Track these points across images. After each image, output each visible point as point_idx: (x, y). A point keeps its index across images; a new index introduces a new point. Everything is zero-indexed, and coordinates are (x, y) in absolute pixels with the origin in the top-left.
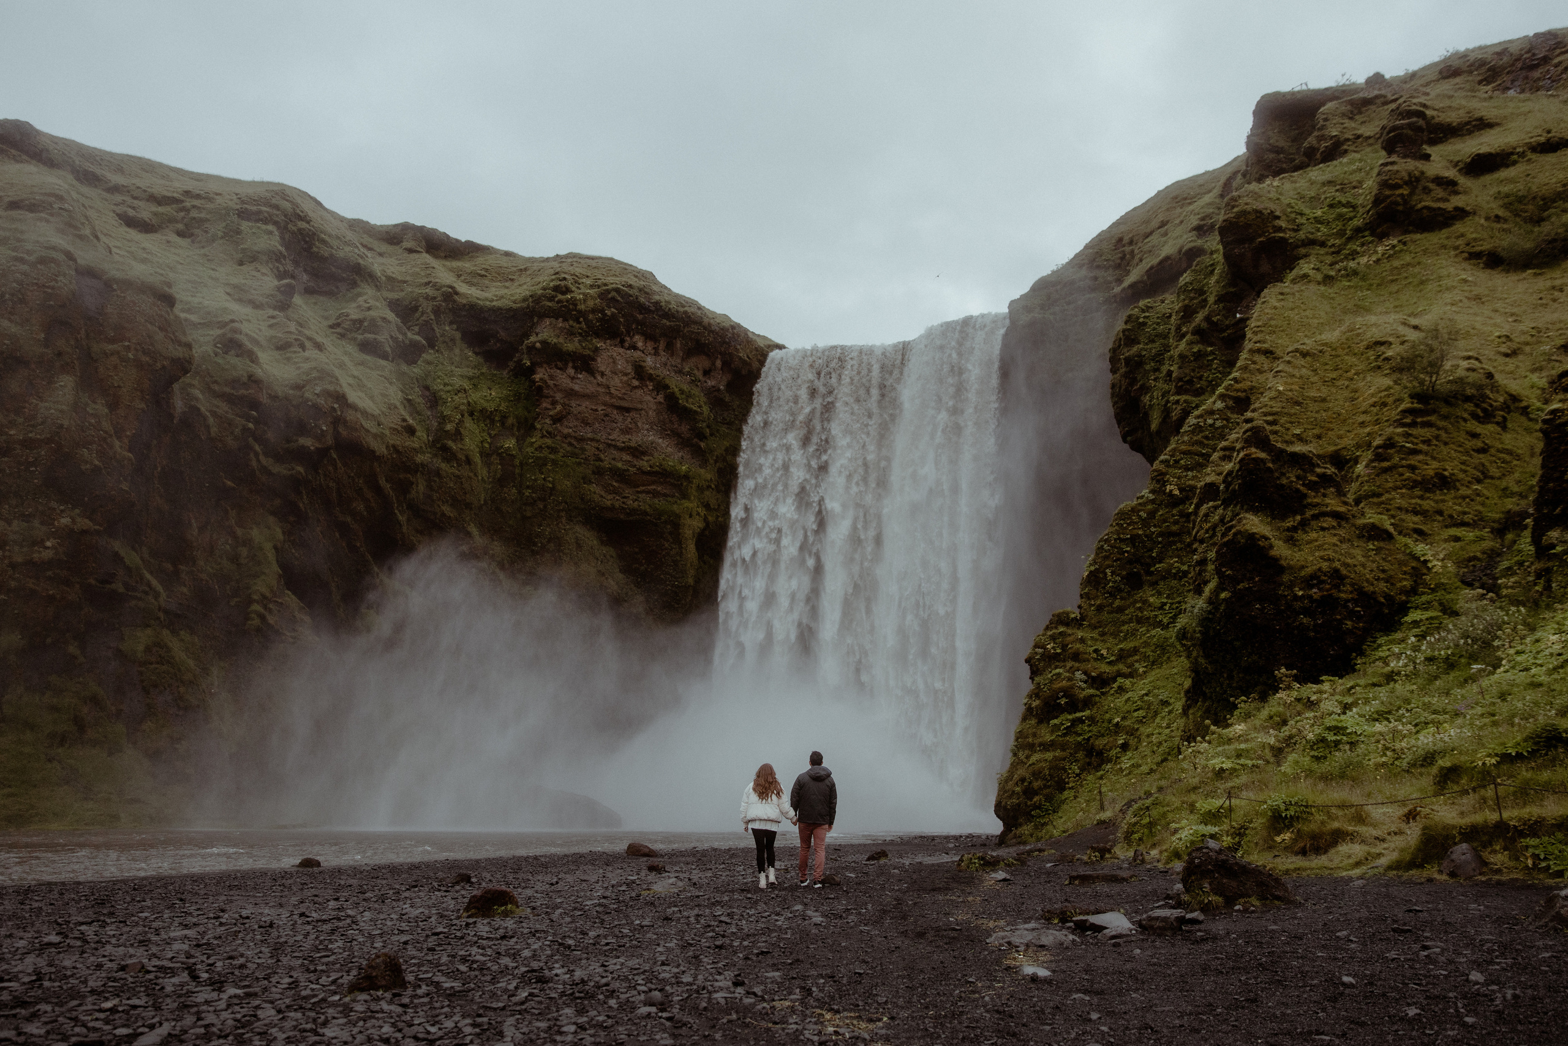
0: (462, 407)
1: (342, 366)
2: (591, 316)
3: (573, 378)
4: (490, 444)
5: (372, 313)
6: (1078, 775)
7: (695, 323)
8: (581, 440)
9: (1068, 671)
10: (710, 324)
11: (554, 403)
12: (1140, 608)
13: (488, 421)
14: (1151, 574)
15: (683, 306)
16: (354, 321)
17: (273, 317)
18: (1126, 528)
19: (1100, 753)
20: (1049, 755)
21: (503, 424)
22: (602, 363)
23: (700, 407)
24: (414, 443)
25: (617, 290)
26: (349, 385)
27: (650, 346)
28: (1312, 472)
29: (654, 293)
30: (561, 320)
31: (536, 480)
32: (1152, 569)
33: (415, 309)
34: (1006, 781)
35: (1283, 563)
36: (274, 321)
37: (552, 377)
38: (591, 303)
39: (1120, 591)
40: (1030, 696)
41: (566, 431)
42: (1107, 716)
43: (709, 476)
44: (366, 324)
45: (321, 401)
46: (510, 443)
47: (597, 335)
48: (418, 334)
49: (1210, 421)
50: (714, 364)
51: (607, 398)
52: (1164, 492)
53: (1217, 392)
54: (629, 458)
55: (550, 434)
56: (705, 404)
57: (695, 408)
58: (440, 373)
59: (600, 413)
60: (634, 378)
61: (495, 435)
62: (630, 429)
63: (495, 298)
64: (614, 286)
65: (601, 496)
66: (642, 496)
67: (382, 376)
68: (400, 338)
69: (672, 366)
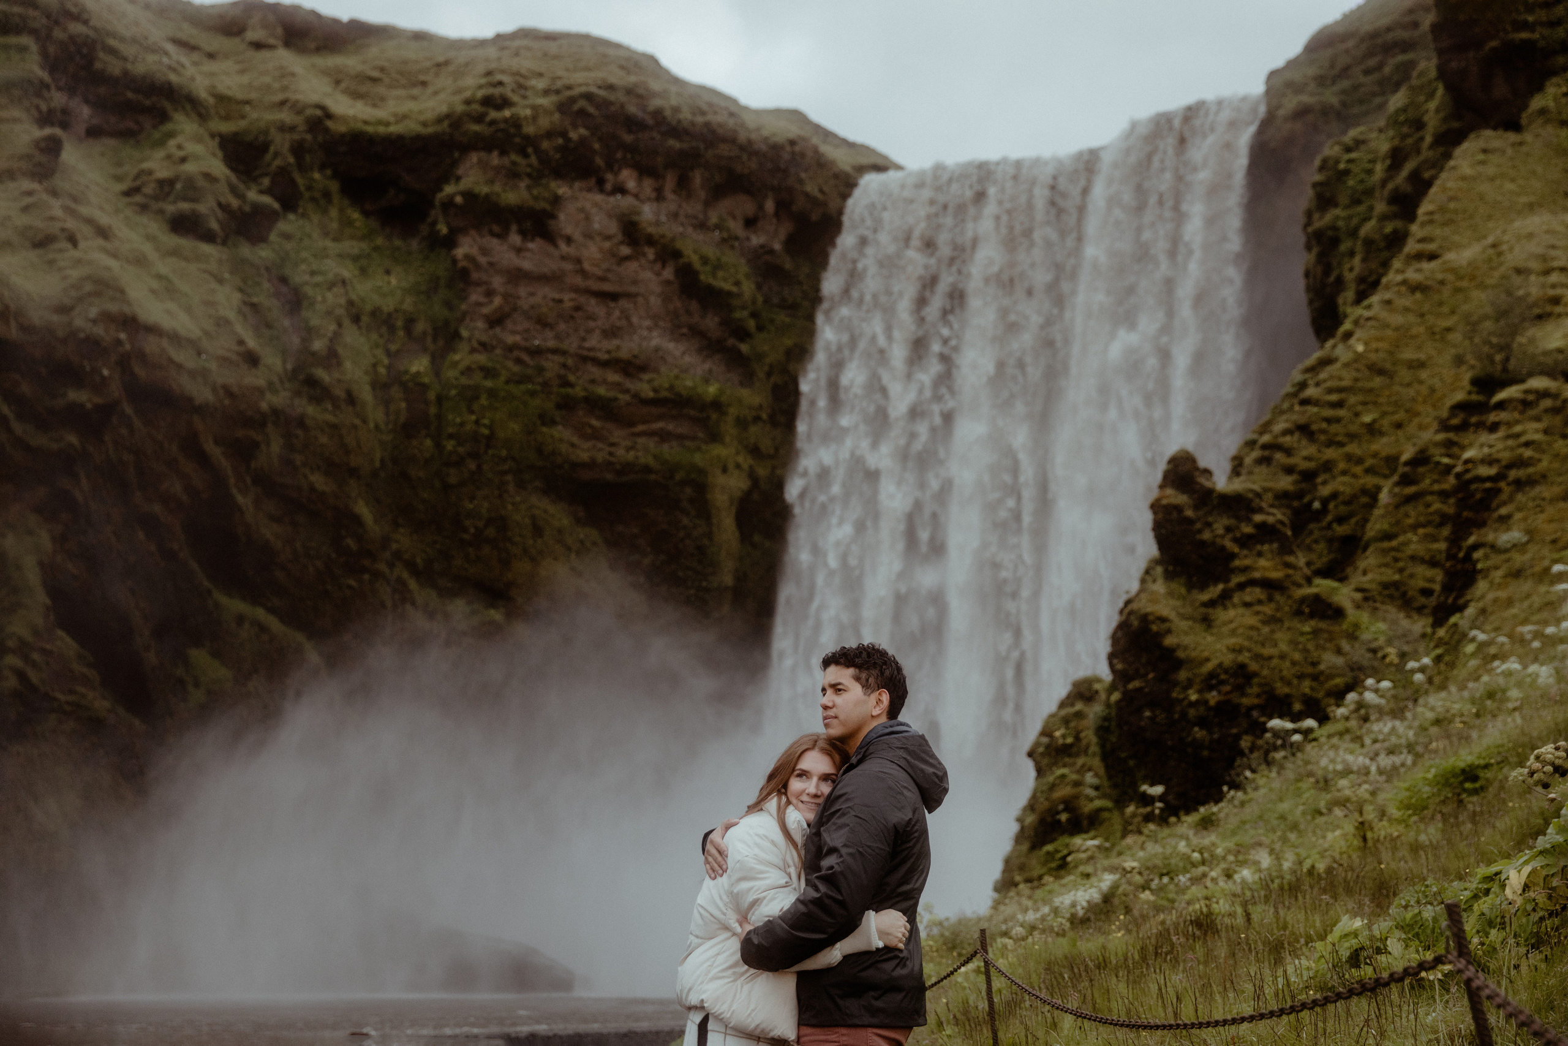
0: (340, 310)
1: (135, 263)
2: (545, 144)
3: (519, 251)
4: (387, 368)
5: (190, 168)
7: (724, 140)
8: (536, 352)
9: (1078, 772)
10: (750, 142)
11: (490, 294)
13: (384, 329)
15: (703, 113)
16: (161, 183)
17: (29, 193)
21: (408, 333)
22: (566, 222)
23: (738, 283)
24: (255, 379)
25: (588, 97)
27: (648, 185)
29: (654, 95)
30: (495, 153)
31: (462, 424)
36: (28, 200)
37: (484, 251)
38: (544, 123)
40: (1025, 809)
41: (510, 339)
43: (757, 400)
44: (179, 186)
45: (99, 330)
46: (419, 365)
47: (559, 174)
48: (268, 191)
50: (761, 207)
51: (578, 281)
54: (618, 378)
55: (484, 346)
56: (747, 276)
57: (727, 286)
58: (304, 254)
59: (568, 304)
60: (622, 243)
61: (398, 351)
62: (619, 328)
63: (392, 119)
64: (583, 89)
65: (573, 445)
66: (641, 441)
67: (205, 271)
68: (235, 203)
69: (687, 216)
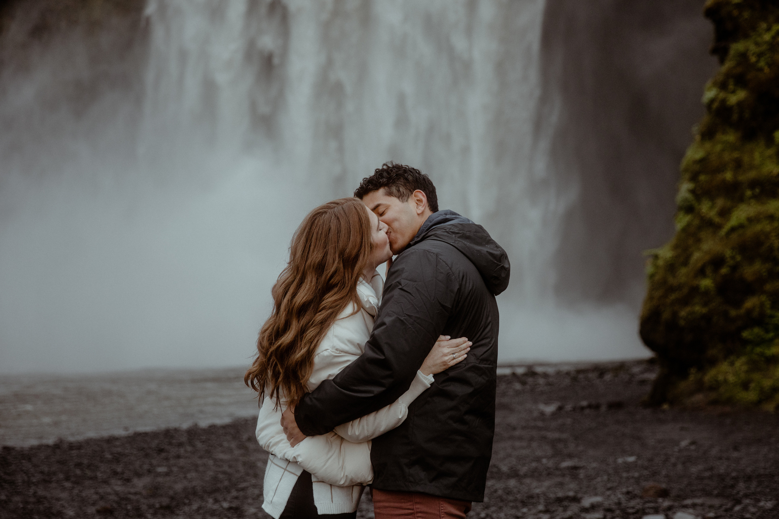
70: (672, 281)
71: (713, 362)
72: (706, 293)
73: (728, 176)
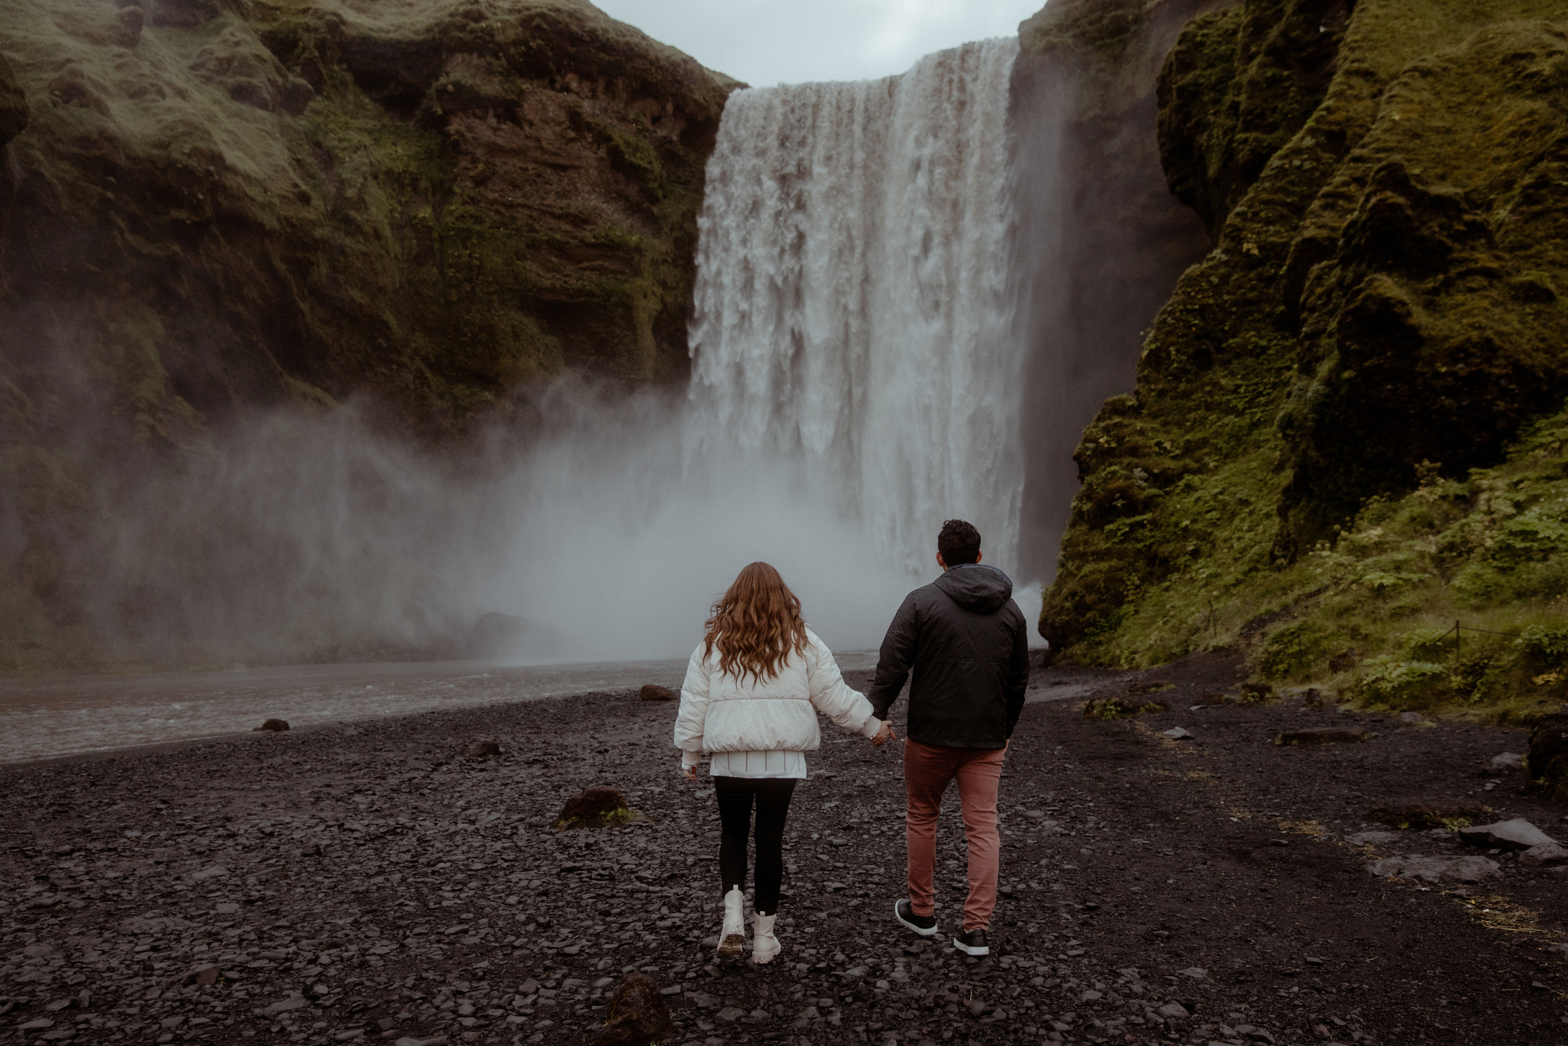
0: (364, 168)
1: (212, 118)
2: (512, 50)
3: (495, 130)
4: (401, 214)
5: (243, 50)
6: (1137, 587)
7: (639, 57)
8: (510, 206)
9: (1125, 469)
10: (657, 58)
11: (475, 161)
12: (1210, 393)
13: (396, 186)
14: (1221, 350)
15: (624, 36)
16: (220, 61)
17: (120, 56)
18: (1194, 297)
19: (1165, 561)
20: (1104, 565)
21: (415, 188)
22: (529, 109)
23: (650, 163)
24: (308, 214)
25: (542, 16)
26: (224, 141)
27: (586, 86)
28: (1460, 220)
29: (589, 19)
30: (475, 55)
31: (459, 257)
32: (1224, 345)
33: (294, 44)
34: (1053, 595)
35: (1424, 333)
36: (121, 61)
37: (470, 129)
38: (511, 34)
39: (1186, 371)
40: (1080, 499)
41: (492, 196)
42: (1173, 519)
43: (664, 248)
44: (236, 64)
45: (193, 163)
46: (425, 212)
47: (522, 75)
48: (301, 75)
49: (1297, 163)
50: (664, 109)
51: (538, 154)
52: (1240, 252)
53: (1306, 126)
54: (568, 228)
55: (473, 200)
56: (656, 159)
57: (644, 164)
58: (332, 126)
59: (531, 172)
60: (569, 128)
61: (406, 202)
62: (568, 191)
63: (391, 29)
64: (538, 10)
65: (539, 275)
66: (587, 273)
67: (262, 130)
68: (280, 81)
69: (613, 112)
70: (1054, 603)
71: (1071, 644)
72: (1068, 609)
73: (1081, 549)
